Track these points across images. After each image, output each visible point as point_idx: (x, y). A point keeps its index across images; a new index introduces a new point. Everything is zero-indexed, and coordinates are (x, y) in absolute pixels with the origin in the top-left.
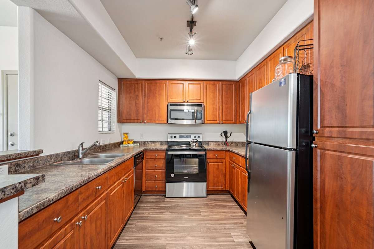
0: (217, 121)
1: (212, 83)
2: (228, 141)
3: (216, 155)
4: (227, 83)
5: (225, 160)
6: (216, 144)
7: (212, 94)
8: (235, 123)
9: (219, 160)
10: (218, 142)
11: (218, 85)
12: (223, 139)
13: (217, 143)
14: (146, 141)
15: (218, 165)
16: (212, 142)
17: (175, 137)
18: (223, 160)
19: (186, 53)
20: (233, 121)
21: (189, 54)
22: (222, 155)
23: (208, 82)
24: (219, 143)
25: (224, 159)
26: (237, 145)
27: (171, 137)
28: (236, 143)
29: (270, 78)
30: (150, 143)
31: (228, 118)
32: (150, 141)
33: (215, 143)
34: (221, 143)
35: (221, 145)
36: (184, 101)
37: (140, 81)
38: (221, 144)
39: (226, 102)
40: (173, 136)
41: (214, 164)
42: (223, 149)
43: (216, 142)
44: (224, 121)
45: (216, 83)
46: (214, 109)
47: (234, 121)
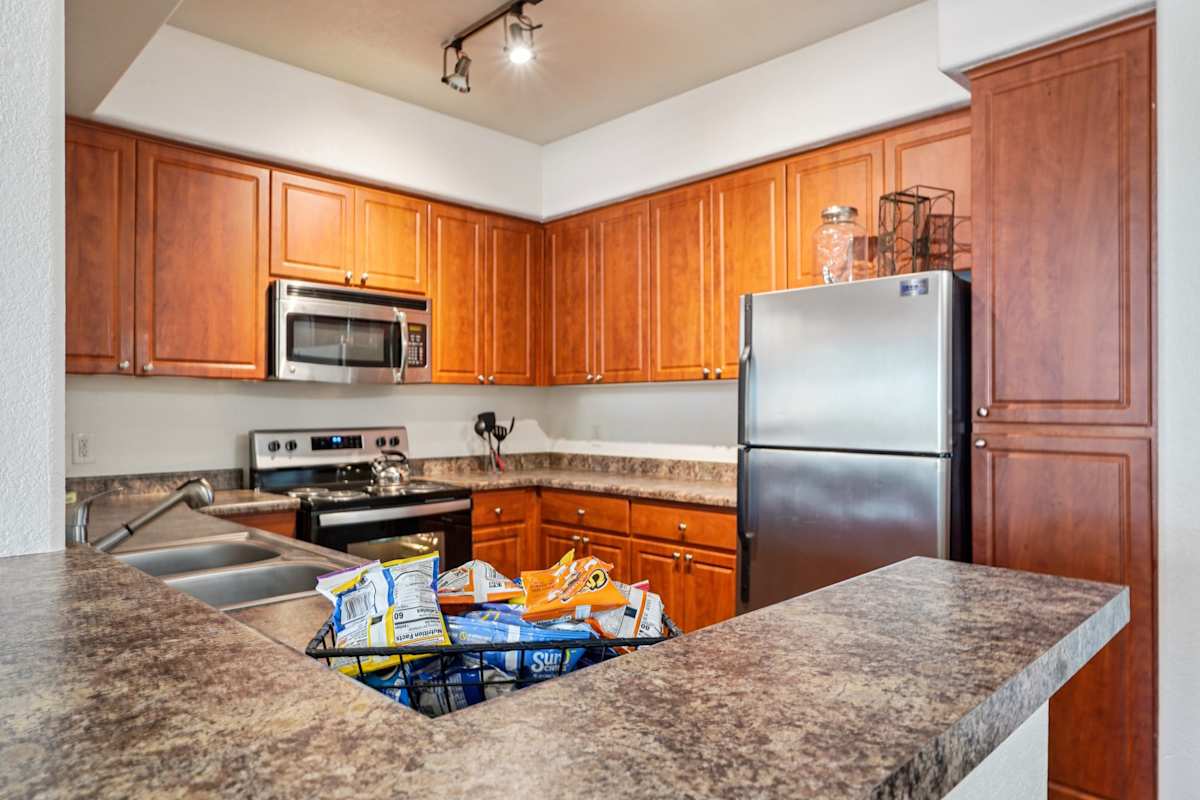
0: (473, 372)
1: (457, 213)
2: (501, 452)
3: (498, 510)
4: (508, 223)
5: (523, 525)
6: (450, 469)
7: (457, 261)
8: (532, 382)
9: (506, 528)
10: (458, 458)
11: (477, 227)
12: (481, 447)
13: (453, 462)
14: (113, 479)
15: (503, 548)
16: (436, 459)
17: (292, 446)
18: (518, 526)
19: (445, 80)
20: (525, 373)
21: (456, 87)
22: (515, 506)
23: (445, 210)
24: (459, 462)
25: (521, 521)
26: (519, 467)
27: (274, 447)
28: (517, 458)
29: (726, 246)
30: (138, 484)
31: (511, 363)
32: (141, 477)
33: (446, 465)
34: (467, 462)
35: (467, 470)
36: (347, 280)
37: (111, 141)
38: (469, 465)
39: (504, 300)
40: (283, 439)
41: (490, 548)
42: (520, 482)
43: (449, 459)
44: (497, 373)
45: (471, 216)
46: (463, 324)
47: (528, 375)
